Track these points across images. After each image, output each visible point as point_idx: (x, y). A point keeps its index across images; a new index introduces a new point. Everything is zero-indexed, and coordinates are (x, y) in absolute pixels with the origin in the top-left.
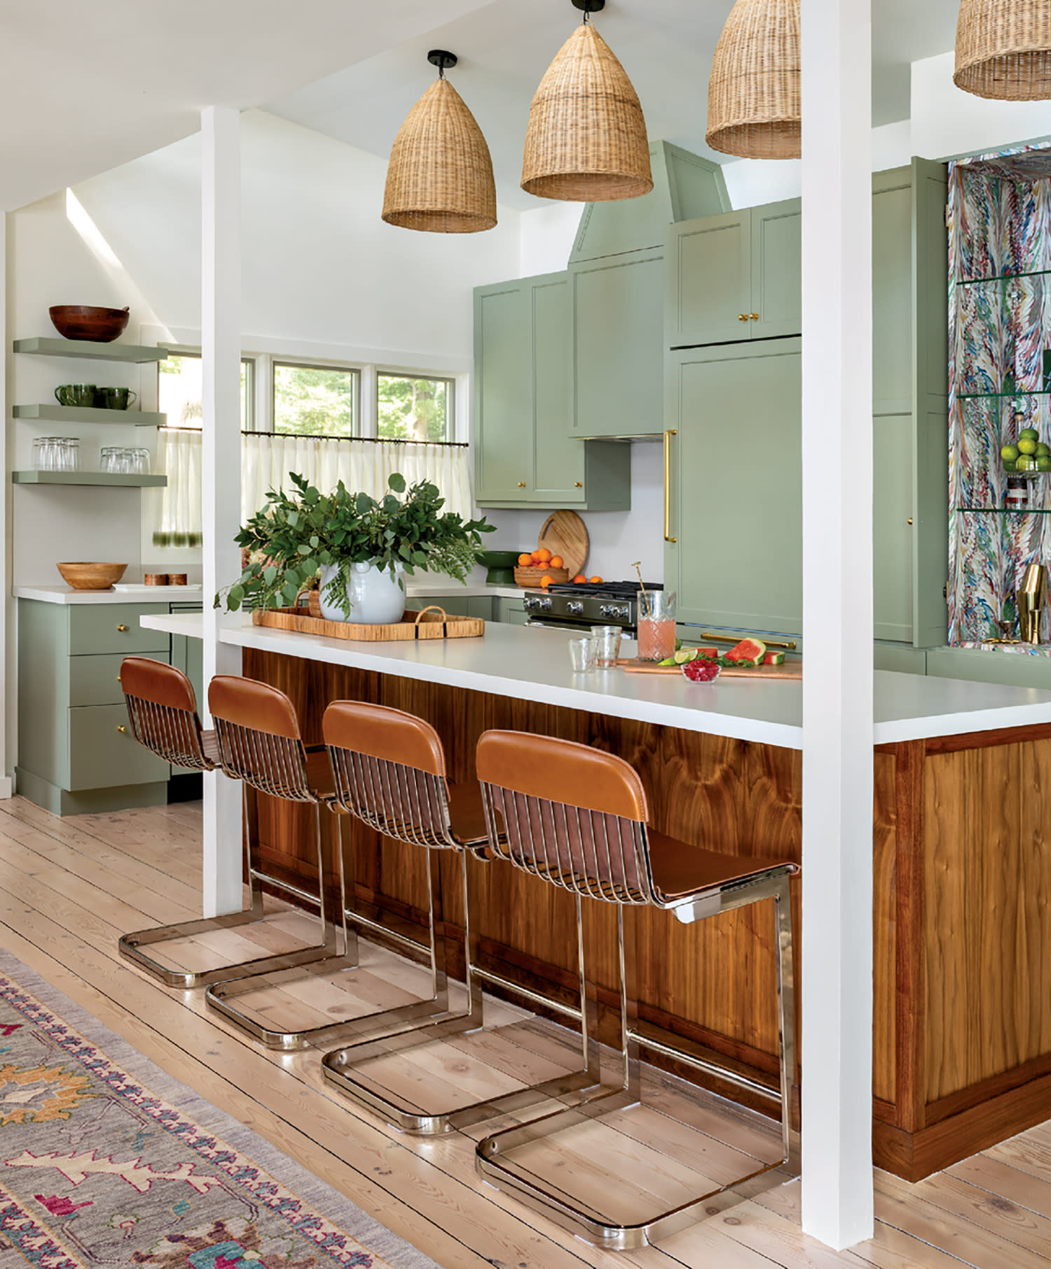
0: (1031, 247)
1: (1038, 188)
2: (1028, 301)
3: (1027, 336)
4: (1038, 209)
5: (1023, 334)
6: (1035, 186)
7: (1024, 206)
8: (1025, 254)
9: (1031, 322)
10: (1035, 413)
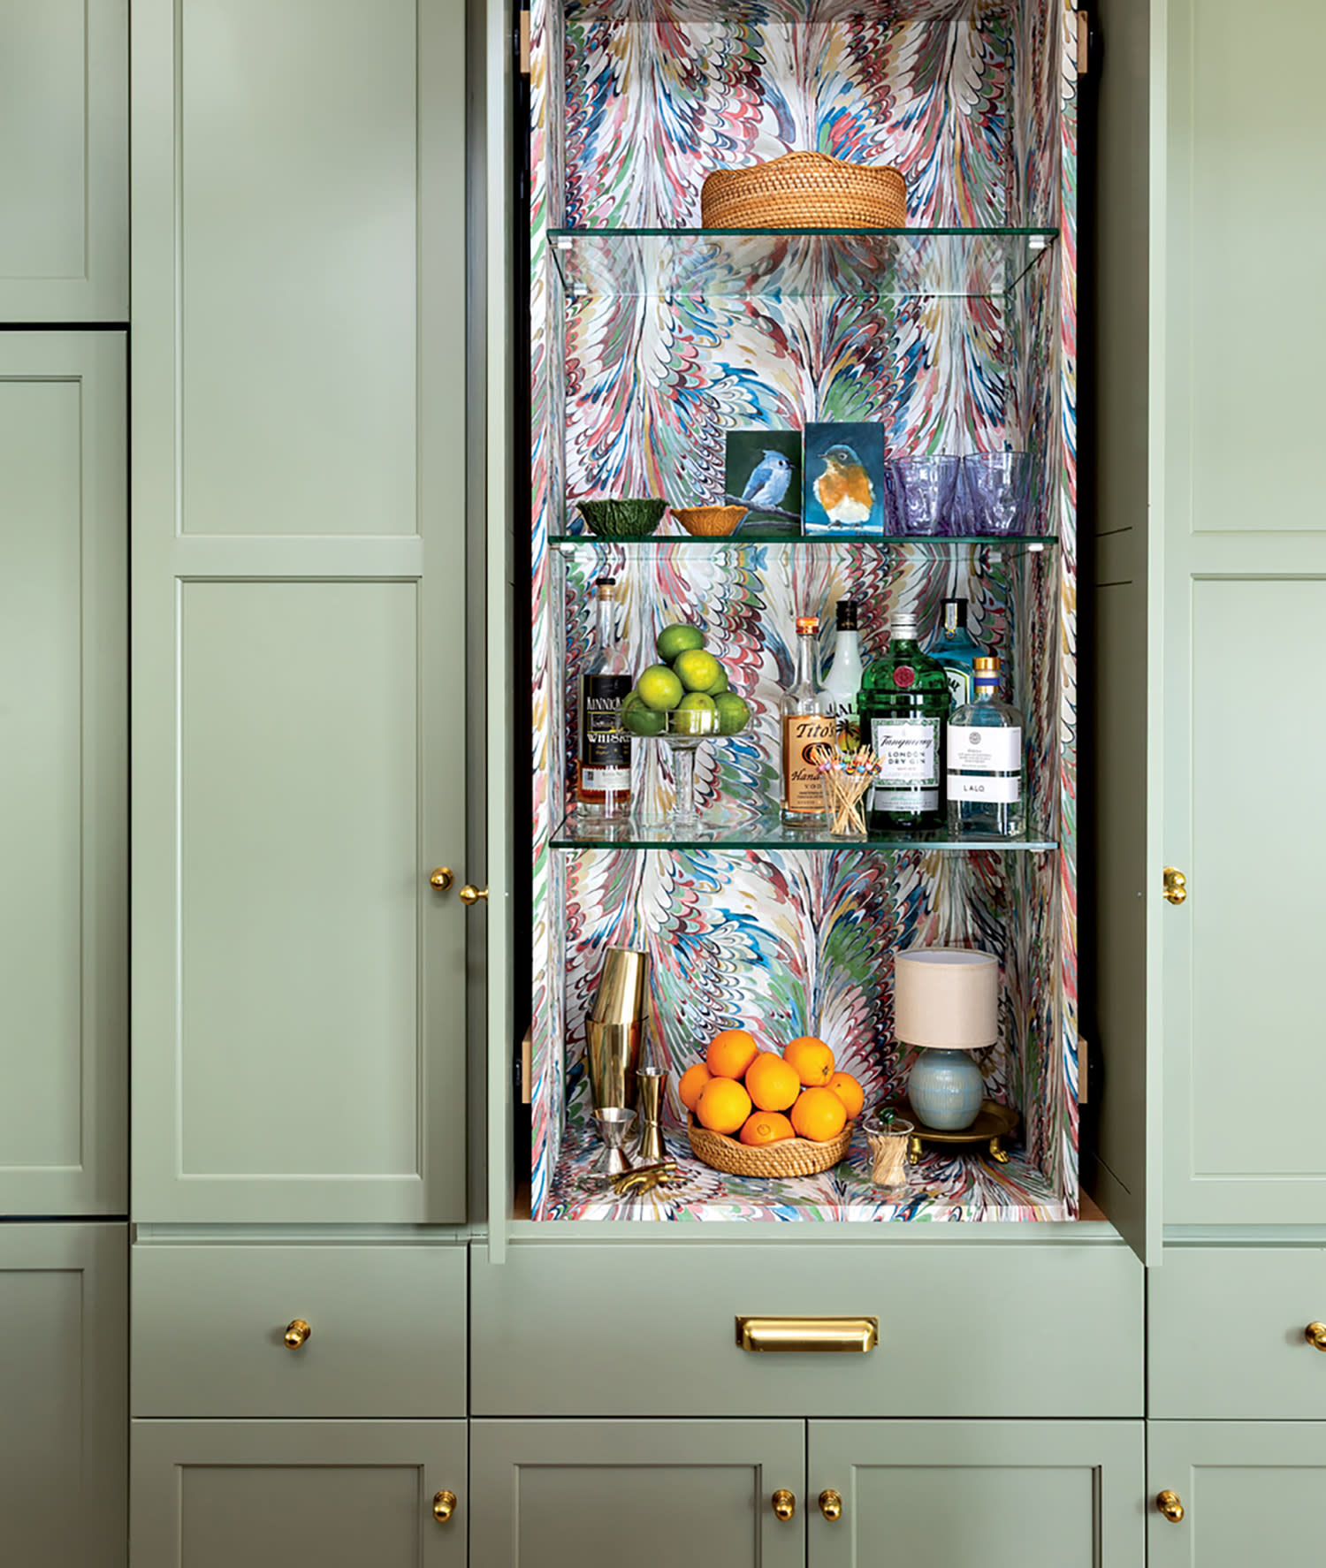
0: (607, 180)
1: (628, 37)
2: (601, 310)
3: (599, 392)
4: (624, 89)
5: (586, 388)
6: (618, 34)
7: (590, 78)
8: (592, 194)
9: (607, 360)
10: (620, 577)
